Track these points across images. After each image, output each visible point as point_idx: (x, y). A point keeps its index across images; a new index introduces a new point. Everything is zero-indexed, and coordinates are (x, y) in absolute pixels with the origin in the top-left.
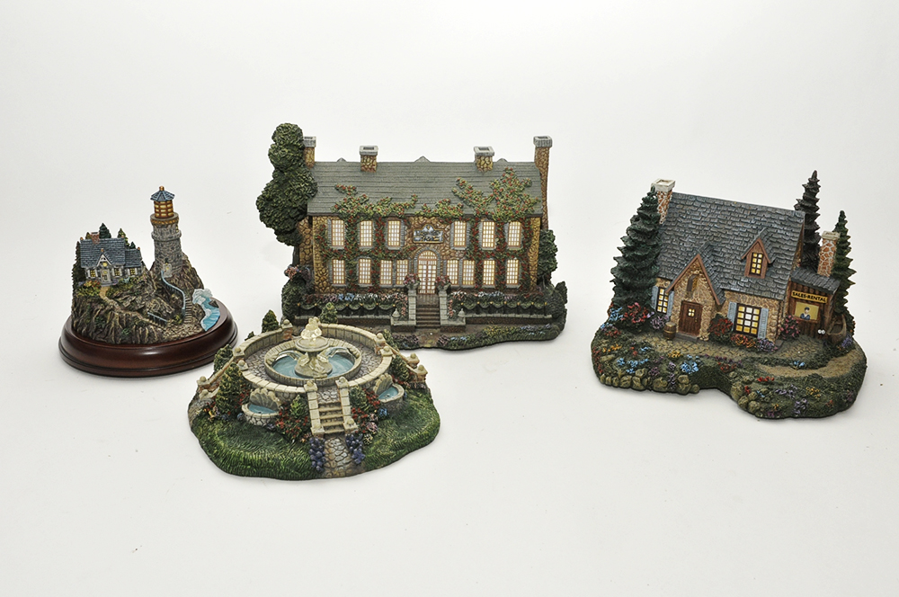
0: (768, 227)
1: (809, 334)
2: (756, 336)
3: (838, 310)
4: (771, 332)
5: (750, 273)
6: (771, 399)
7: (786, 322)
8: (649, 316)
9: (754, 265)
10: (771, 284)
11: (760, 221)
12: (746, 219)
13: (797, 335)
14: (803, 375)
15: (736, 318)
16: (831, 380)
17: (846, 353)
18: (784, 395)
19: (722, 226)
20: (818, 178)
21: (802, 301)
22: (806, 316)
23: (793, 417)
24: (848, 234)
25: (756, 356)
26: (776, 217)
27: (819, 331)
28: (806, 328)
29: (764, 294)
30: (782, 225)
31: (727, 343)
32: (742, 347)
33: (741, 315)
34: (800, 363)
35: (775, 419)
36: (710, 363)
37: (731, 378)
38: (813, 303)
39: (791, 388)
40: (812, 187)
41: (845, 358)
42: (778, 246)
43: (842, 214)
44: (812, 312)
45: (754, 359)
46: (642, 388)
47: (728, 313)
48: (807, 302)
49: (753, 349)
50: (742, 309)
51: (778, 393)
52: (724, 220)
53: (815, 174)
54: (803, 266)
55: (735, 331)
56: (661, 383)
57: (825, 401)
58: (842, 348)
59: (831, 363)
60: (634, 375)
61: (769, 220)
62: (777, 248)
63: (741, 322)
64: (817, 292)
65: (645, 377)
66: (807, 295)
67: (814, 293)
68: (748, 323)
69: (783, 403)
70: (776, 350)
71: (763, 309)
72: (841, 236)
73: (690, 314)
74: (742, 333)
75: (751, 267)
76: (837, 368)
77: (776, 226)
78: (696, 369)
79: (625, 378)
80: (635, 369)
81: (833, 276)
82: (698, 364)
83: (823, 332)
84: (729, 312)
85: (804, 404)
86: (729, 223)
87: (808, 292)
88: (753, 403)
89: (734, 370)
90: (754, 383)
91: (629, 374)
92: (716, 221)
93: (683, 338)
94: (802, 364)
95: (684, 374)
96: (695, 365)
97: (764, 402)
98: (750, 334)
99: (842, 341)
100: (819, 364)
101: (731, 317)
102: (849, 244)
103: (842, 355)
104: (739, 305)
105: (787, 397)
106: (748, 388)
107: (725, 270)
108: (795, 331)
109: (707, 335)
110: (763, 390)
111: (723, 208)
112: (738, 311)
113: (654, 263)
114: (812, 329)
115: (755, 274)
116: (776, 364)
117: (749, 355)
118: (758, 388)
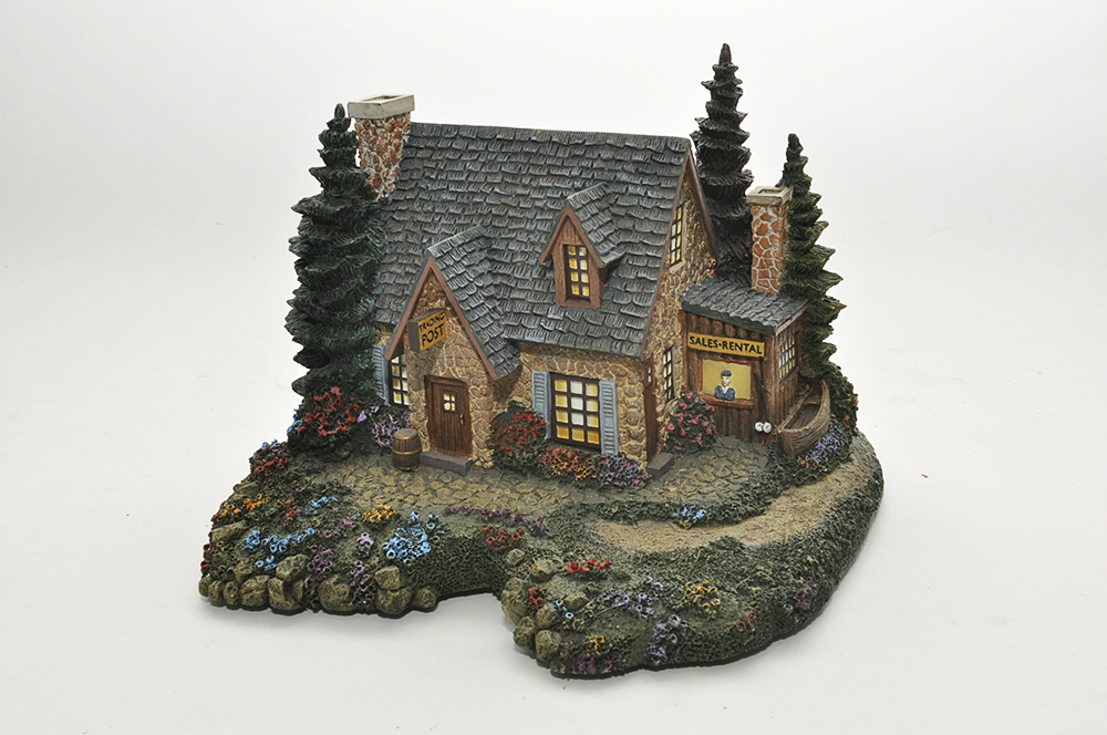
0: (608, 183)
1: (738, 435)
2: (597, 449)
3: (810, 372)
4: (630, 437)
5: (569, 296)
6: (590, 621)
7: (680, 410)
8: (362, 417)
9: (575, 278)
10: (615, 321)
11: (592, 169)
12: (562, 167)
13: (710, 439)
14: (696, 544)
15: (554, 409)
16: (764, 552)
17: (822, 475)
18: (624, 609)
19: (509, 190)
20: (735, 61)
21: (712, 355)
22: (725, 390)
23: (649, 664)
24: (812, 190)
25: (593, 498)
26: (624, 156)
27: (758, 426)
28: (729, 419)
29: (596, 345)
30: (638, 173)
31: (530, 469)
32: (565, 479)
33: (562, 402)
34: (695, 510)
35: (600, 676)
36: (463, 529)
37: (508, 567)
38: (737, 359)
39: (646, 587)
40: (724, 86)
41: (819, 486)
42: (628, 224)
43: (794, 144)
44: (737, 382)
45: (586, 510)
46: (290, 605)
47: (531, 395)
48: (725, 357)
49: (590, 483)
50: (561, 386)
51: (611, 602)
52: (514, 176)
53: (726, 53)
54: (721, 273)
55: (555, 440)
56: (336, 589)
57: (733, 616)
58: (811, 462)
59: (781, 503)
60: (272, 573)
61: (611, 166)
62: (627, 231)
63: (563, 417)
64: (742, 333)
65: (298, 576)
66: (720, 340)
67: (736, 336)
68: (578, 420)
69: (619, 631)
70: (647, 481)
71: (604, 382)
72: (796, 195)
73: (447, 406)
74: (570, 443)
75: (569, 283)
76: (789, 516)
77: (624, 177)
78: (426, 548)
79: (251, 583)
80: (279, 557)
81: (788, 292)
82: (430, 534)
83: (767, 427)
84: (533, 395)
85: (675, 630)
86: (526, 181)
87: (724, 334)
88: (545, 636)
89: (517, 545)
90: (557, 579)
91: (262, 571)
92: (498, 180)
93: (436, 465)
94: (700, 514)
95: (391, 563)
96: (424, 537)
97: (571, 631)
98: (585, 445)
99: (812, 446)
100: (742, 510)
101: (541, 407)
102: (819, 213)
103: (813, 481)
104: (554, 376)
105: (633, 614)
106: (538, 594)
107: (515, 295)
108: (703, 430)
109: (488, 454)
110: (572, 598)
111: (512, 148)
112: (554, 393)
113: (367, 290)
114: (744, 421)
115: (580, 298)
116: (641, 516)
117: (578, 498)
118: (565, 591)
